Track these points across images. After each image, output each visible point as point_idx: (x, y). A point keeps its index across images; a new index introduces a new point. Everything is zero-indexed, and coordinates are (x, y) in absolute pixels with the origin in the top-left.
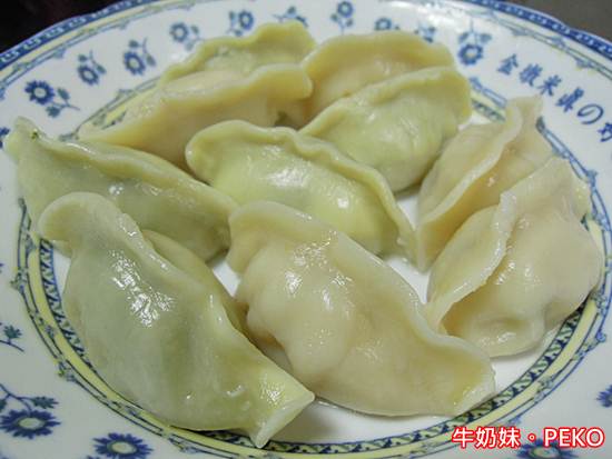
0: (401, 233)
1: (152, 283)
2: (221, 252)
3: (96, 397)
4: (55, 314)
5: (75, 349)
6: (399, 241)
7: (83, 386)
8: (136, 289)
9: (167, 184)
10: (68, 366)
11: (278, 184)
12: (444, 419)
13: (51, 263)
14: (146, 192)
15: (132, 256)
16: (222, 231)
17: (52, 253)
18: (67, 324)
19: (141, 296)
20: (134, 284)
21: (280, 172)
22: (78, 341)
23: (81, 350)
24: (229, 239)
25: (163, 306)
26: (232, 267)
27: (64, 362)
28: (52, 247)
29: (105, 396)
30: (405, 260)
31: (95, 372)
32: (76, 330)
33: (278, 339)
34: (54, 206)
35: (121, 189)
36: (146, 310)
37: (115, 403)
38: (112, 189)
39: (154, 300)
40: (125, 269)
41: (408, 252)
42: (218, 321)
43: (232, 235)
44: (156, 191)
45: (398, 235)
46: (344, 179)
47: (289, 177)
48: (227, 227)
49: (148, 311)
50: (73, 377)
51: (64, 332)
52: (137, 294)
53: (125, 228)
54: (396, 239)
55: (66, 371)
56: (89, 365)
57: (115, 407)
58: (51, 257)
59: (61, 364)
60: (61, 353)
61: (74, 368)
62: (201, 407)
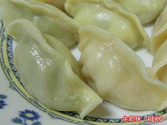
0: (145, 39)
1: (44, 54)
2: (75, 44)
3: (23, 96)
4: (11, 64)
5: (17, 77)
6: (144, 43)
7: (18, 92)
8: (39, 56)
9: (56, 17)
10: (13, 84)
11: (98, 19)
12: (154, 112)
13: (11, 45)
14: (48, 19)
15: (38, 44)
16: (76, 35)
17: (12, 41)
18: (15, 68)
19: (40, 59)
20: (38, 54)
21: (99, 14)
22: (18, 75)
23: (19, 78)
24: (79, 39)
25: (48, 63)
26: (79, 50)
27: (12, 82)
28: (12, 39)
29: (26, 96)
30: (146, 50)
31: (24, 87)
32: (18, 70)
33: (93, 78)
34: (12, 23)
35: (38, 18)
36: (41, 65)
37: (30, 99)
38: (35, 18)
39: (45, 60)
40: (35, 49)
41: (148, 47)
42: (68, 70)
43: (80, 37)
44: (51, 19)
45: (143, 41)
46: (123, 18)
47: (102, 16)
48: (78, 34)
49: (42, 65)
50: (15, 88)
51: (13, 71)
52: (38, 58)
53: (36, 33)
54: (143, 42)
55: (12, 86)
56: (22, 84)
57: (29, 100)
58: (11, 42)
59: (11, 83)
60: (11, 79)
61: (15, 85)
62: (60, 102)
